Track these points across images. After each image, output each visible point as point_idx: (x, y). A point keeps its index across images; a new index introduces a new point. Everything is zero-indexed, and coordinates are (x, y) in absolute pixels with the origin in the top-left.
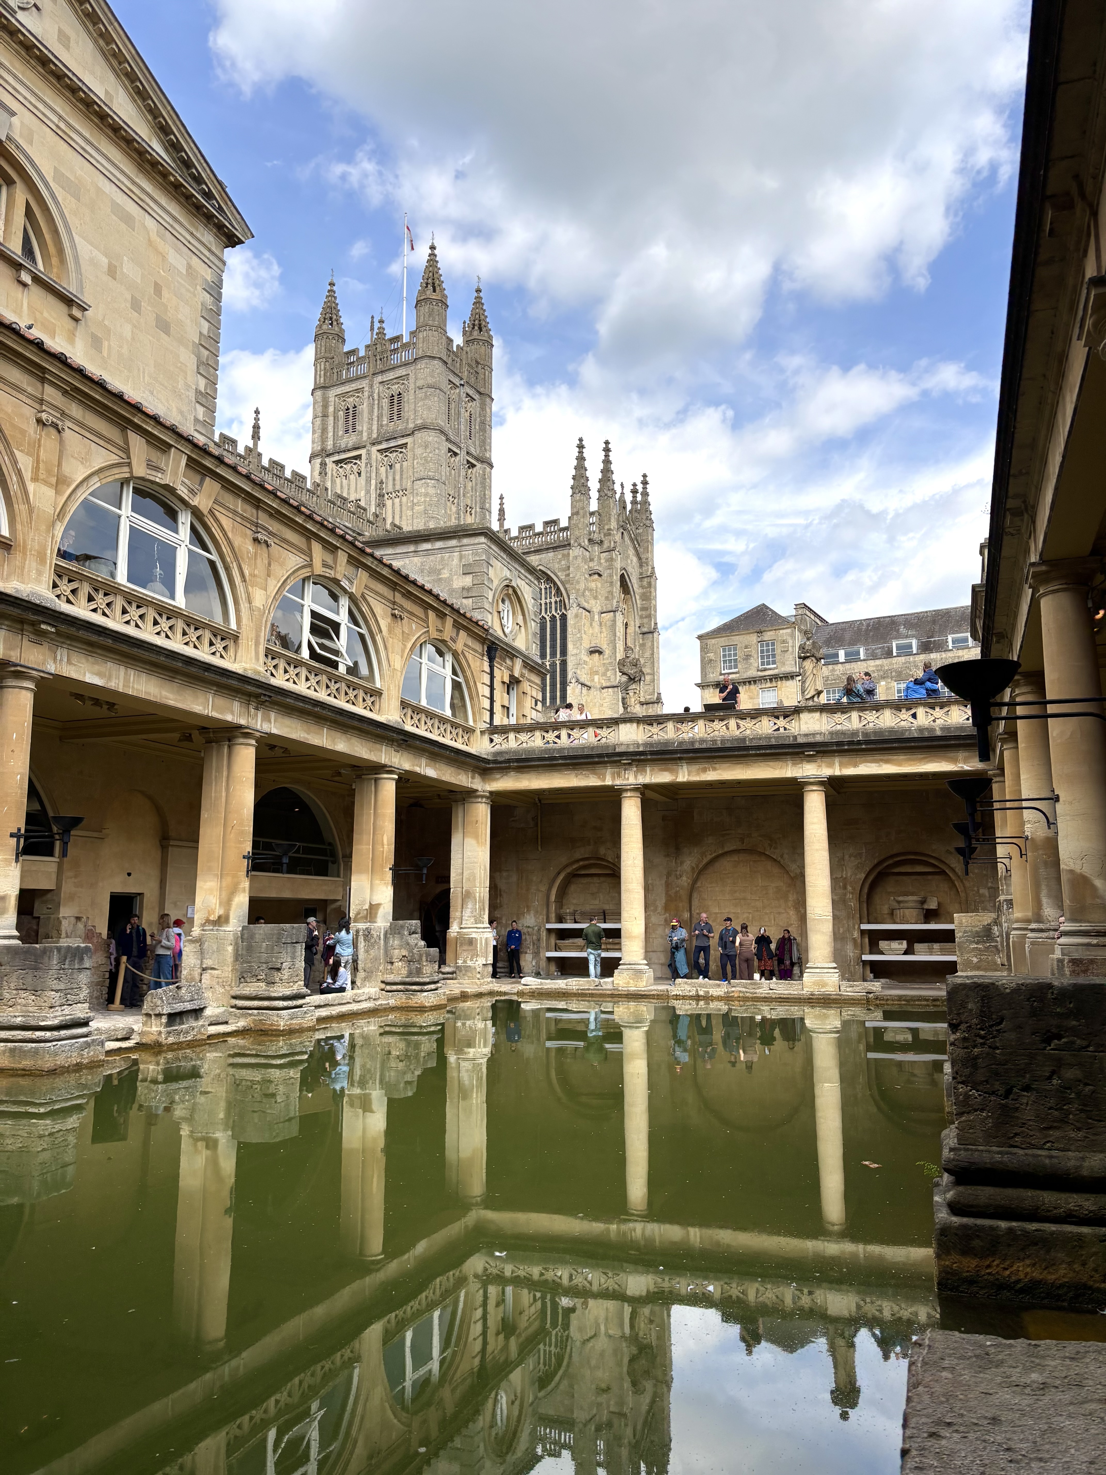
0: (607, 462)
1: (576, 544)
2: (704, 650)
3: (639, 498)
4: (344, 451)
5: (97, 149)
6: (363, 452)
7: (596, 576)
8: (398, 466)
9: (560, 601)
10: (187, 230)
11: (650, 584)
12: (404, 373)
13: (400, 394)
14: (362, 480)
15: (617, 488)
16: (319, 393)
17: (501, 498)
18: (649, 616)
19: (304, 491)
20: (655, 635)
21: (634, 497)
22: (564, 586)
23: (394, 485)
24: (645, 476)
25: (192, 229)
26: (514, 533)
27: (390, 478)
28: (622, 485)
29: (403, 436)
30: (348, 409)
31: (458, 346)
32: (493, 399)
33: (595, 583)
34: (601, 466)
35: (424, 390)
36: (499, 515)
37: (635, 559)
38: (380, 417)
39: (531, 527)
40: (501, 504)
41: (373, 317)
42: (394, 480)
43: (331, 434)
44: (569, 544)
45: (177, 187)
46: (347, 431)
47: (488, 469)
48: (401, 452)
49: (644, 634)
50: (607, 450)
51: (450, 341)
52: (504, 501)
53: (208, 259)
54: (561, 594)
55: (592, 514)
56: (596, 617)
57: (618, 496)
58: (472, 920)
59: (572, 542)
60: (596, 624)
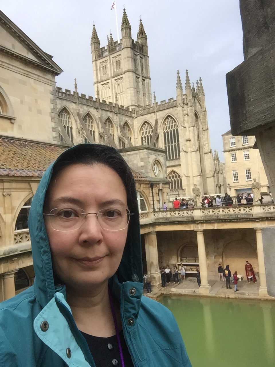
0: (187, 77)
1: (179, 106)
2: (224, 140)
3: (199, 85)
4: (104, 81)
5: (12, 65)
6: (109, 81)
7: (187, 116)
8: (121, 84)
9: (176, 124)
10: (43, 78)
11: (205, 114)
12: (120, 54)
13: (119, 60)
14: (110, 90)
15: (191, 85)
16: (94, 63)
17: (154, 92)
18: (205, 125)
19: (93, 102)
20: (208, 131)
21: (198, 85)
22: (177, 120)
23: (120, 90)
24: (200, 78)
25: (44, 76)
26: (159, 103)
27: (119, 88)
28: (193, 83)
29: (121, 75)
30: (103, 67)
31: (136, 41)
32: (149, 57)
33: (186, 118)
34: (185, 79)
35: (127, 58)
36: (154, 98)
37: (199, 106)
38: (114, 69)
39: (164, 101)
40: (154, 94)
41: (108, 36)
42: (120, 89)
43: (99, 76)
44: (177, 106)
45: (38, 66)
46: (104, 74)
47: (149, 80)
48: (121, 80)
49: (204, 130)
50: (187, 73)
51: (133, 40)
52: (155, 93)
53: (50, 83)
54: (176, 122)
55: (184, 95)
56: (188, 129)
57: (192, 88)
58: (154, 271)
59: (178, 106)
60: (188, 131)
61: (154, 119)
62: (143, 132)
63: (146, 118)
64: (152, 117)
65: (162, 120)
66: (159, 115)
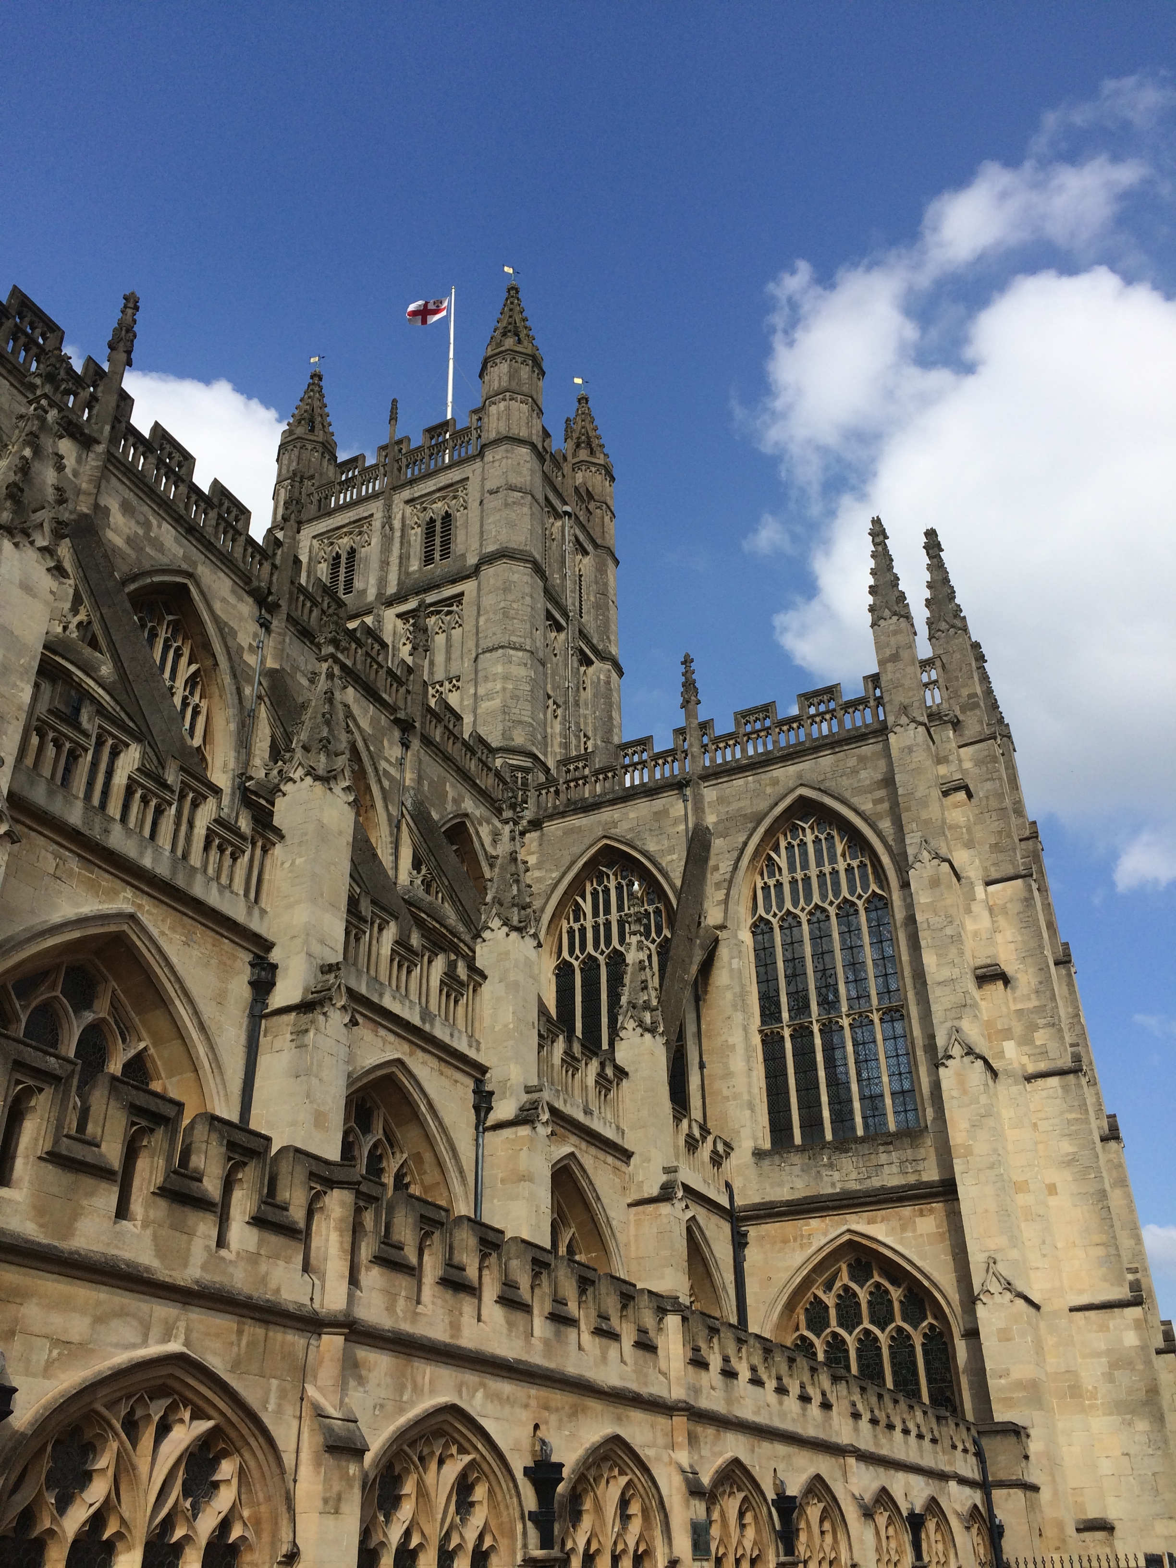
9: (862, 866)
12: (457, 478)
13: (448, 517)
22: (873, 824)
29: (454, 582)
34: (927, 576)
35: (500, 495)
38: (404, 559)
39: (767, 709)
44: (878, 730)
47: (615, 674)
48: (449, 613)
50: (934, 547)
54: (869, 848)
55: (926, 664)
59: (892, 718)
60: (981, 910)
61: (682, 827)
62: (576, 926)
63: (615, 824)
64: (661, 815)
65: (742, 839)
66: (721, 800)
